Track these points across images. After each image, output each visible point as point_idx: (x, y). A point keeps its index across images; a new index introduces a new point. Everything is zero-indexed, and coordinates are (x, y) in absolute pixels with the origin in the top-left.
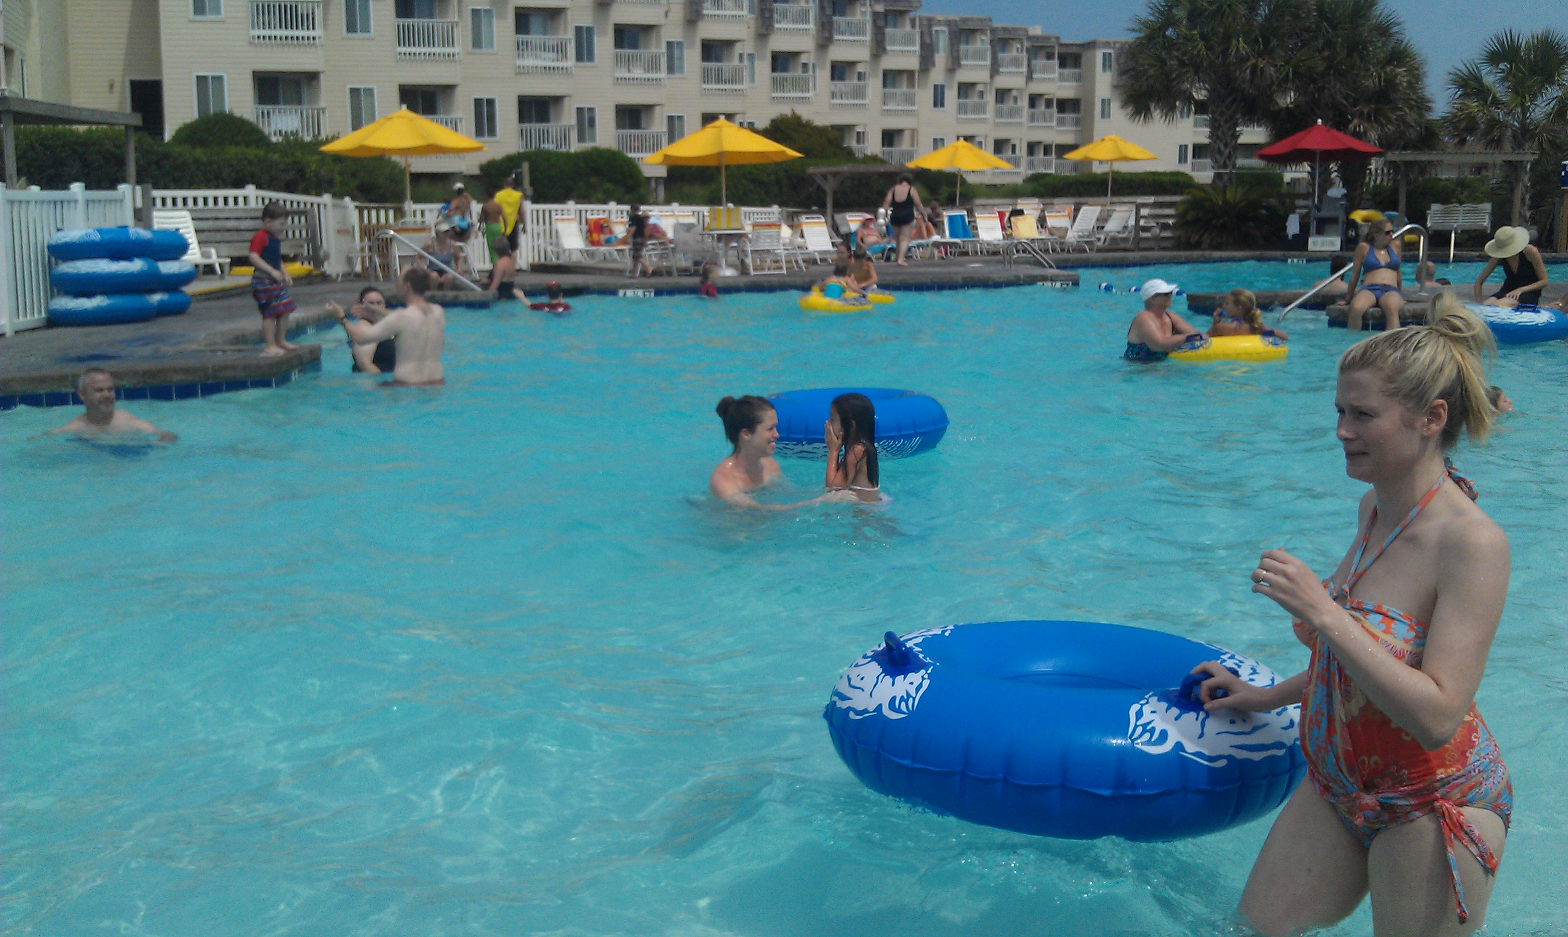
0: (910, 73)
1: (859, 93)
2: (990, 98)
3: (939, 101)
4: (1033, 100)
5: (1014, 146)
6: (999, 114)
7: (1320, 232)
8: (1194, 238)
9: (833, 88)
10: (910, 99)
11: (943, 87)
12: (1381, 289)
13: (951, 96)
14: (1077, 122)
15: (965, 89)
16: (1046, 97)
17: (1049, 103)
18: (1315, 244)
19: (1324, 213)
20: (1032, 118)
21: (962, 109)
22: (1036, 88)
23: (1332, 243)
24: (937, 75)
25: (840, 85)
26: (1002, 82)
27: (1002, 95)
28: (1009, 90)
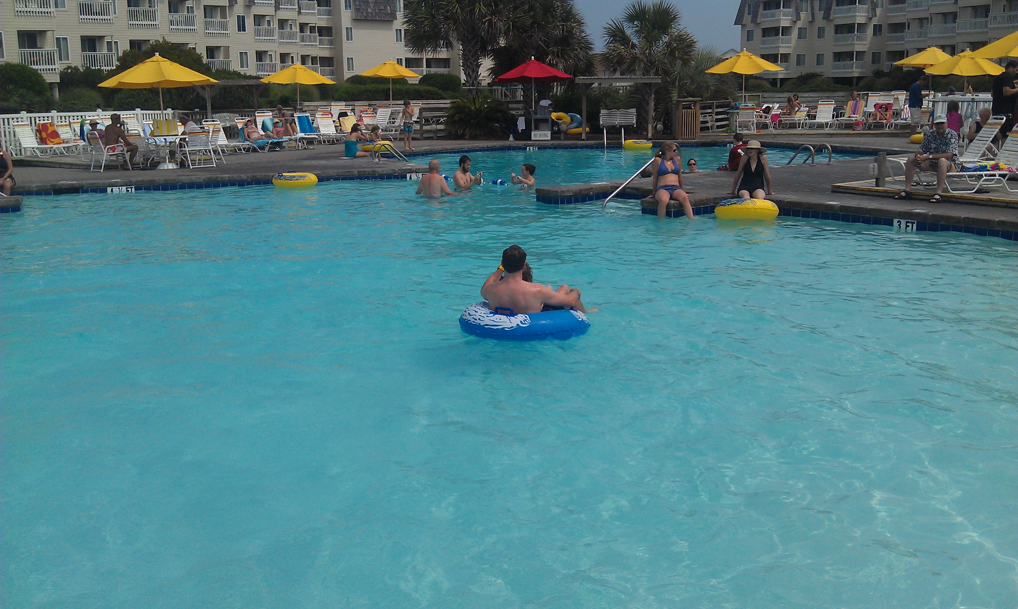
0: (223, 8)
1: (190, 21)
2: (275, 25)
3: (242, 27)
4: (302, 27)
5: (292, 57)
6: (282, 36)
7: (537, 128)
8: (460, 132)
9: (171, 18)
10: (224, 26)
11: (243, 17)
12: (670, 188)
13: (249, 22)
14: (331, 43)
15: (259, 19)
16: (310, 25)
17: (312, 29)
18: (535, 135)
19: (538, 116)
20: (303, 40)
21: (258, 33)
22: (304, 19)
23: (546, 136)
24: (239, 10)
25: (176, 16)
26: (282, 15)
27: (282, 23)
28: (287, 20)
